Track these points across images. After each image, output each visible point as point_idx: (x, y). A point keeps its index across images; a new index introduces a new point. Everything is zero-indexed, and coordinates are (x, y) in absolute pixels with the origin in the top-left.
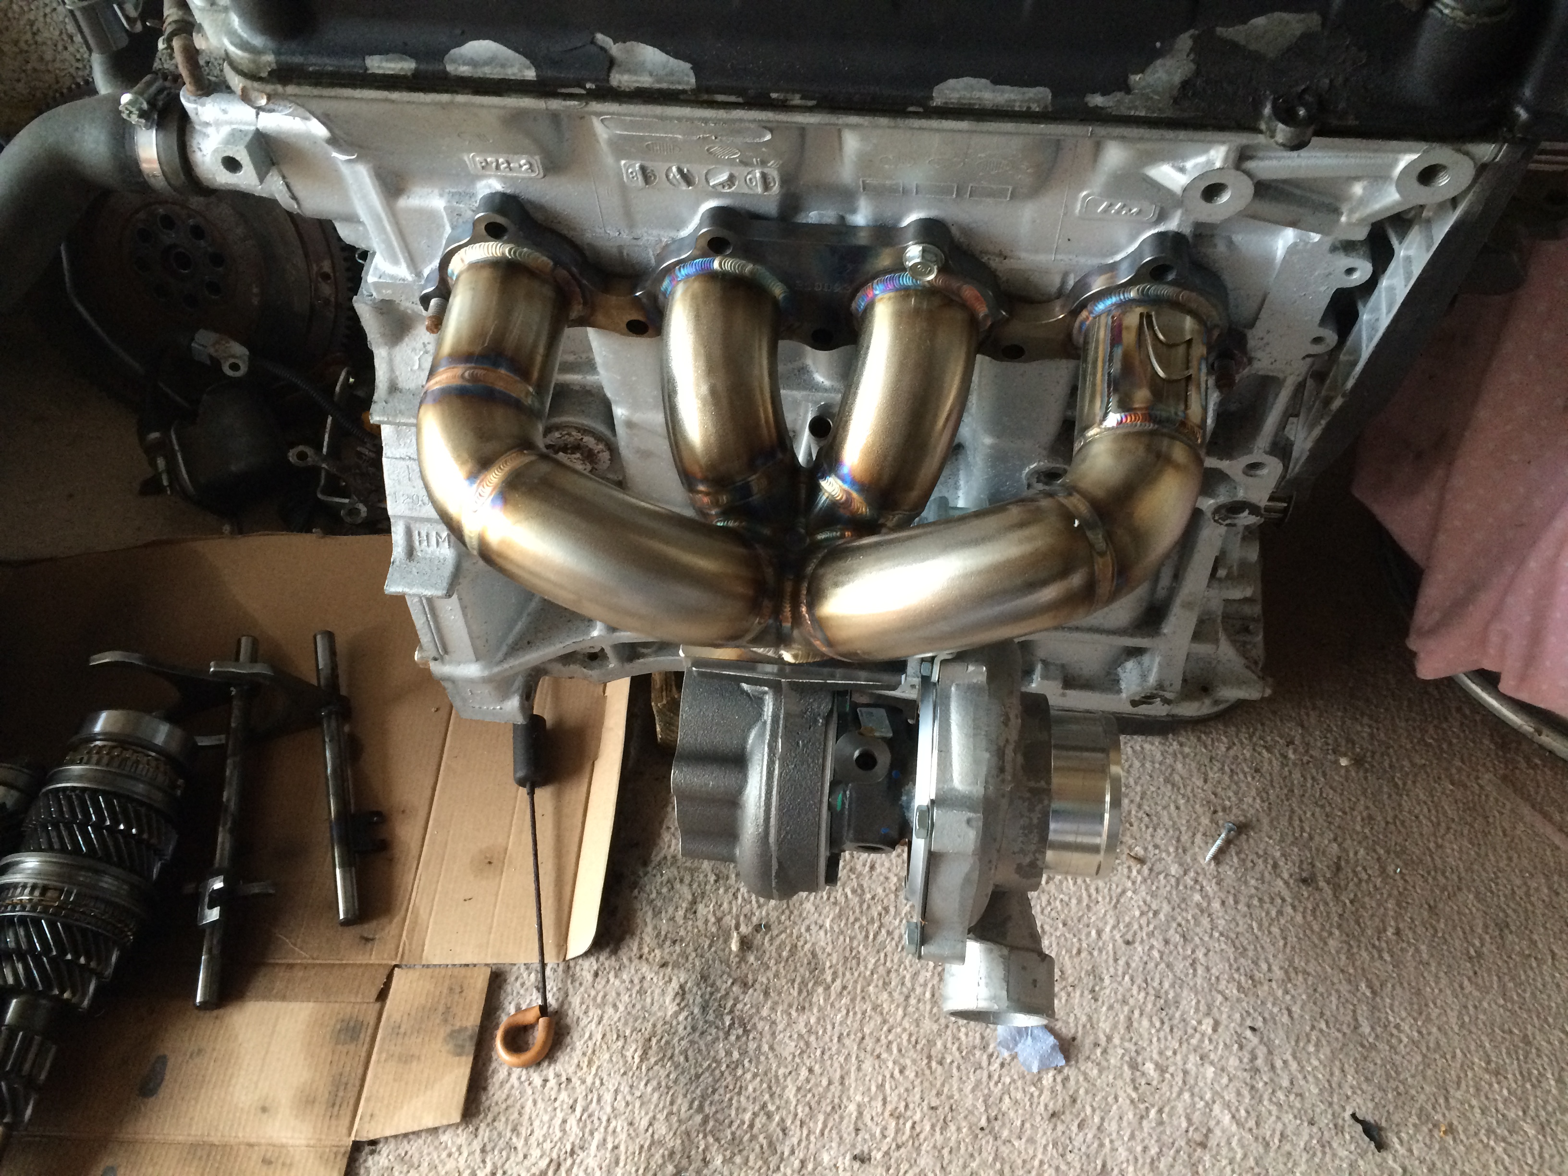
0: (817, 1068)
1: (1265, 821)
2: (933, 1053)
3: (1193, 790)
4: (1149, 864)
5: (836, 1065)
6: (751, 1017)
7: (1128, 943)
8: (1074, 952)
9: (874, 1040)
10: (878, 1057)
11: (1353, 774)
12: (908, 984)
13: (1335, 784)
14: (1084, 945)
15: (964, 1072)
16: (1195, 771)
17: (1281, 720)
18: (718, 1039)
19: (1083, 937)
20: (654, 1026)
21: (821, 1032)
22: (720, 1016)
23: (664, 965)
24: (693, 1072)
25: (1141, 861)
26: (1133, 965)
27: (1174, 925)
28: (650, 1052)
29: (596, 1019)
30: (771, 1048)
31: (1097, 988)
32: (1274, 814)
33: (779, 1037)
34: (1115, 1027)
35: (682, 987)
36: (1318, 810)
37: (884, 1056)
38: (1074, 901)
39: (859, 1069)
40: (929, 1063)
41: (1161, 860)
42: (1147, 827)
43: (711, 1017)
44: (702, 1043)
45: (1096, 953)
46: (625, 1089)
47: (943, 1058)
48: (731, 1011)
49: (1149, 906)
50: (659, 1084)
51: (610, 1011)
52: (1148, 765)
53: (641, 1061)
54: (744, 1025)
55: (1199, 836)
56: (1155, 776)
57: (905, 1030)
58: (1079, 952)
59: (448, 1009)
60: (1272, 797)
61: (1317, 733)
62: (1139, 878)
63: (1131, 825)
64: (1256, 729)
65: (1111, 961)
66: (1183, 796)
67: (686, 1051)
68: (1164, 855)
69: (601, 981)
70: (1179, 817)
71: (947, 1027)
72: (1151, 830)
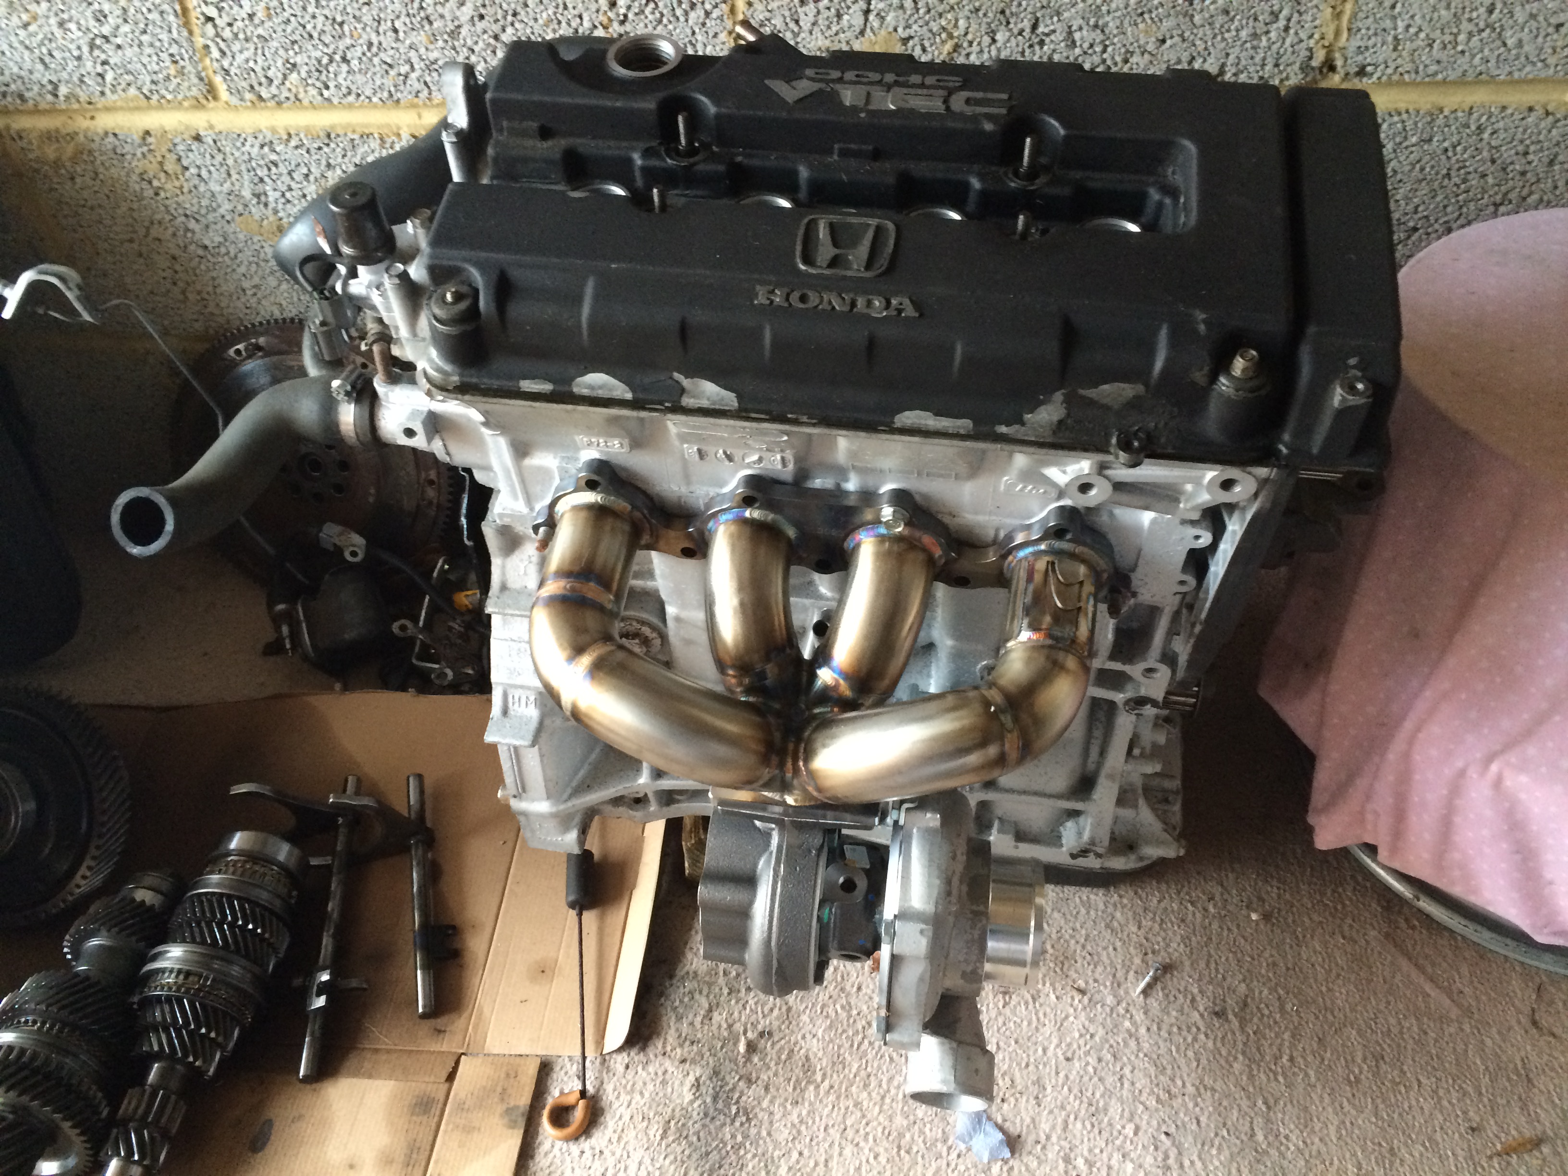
0: (806, 1153)
1: (1187, 963)
2: (902, 1143)
3: (1128, 935)
4: (1089, 995)
5: (822, 1150)
6: (753, 1108)
7: (1068, 1059)
8: (1023, 1065)
9: (853, 1131)
10: (857, 1145)
11: (1262, 926)
12: (885, 1086)
13: (1246, 934)
14: (1032, 1060)
15: (927, 1160)
16: (1131, 918)
17: (1205, 880)
18: (724, 1124)
19: (1031, 1053)
20: (673, 1111)
21: (810, 1123)
22: (728, 1105)
23: (683, 1061)
24: (703, 1149)
25: (1082, 992)
26: (1071, 1077)
27: (1107, 1046)
28: (669, 1132)
29: (626, 1104)
30: (769, 1134)
31: (1040, 1096)
32: (1194, 957)
33: (776, 1125)
34: (1053, 1127)
35: (697, 1080)
36: (1231, 955)
37: (862, 1144)
38: (1025, 1023)
39: (840, 1154)
40: (899, 1151)
41: (1099, 991)
42: (1089, 964)
43: (720, 1105)
44: (712, 1127)
45: (1041, 1067)
46: (647, 1161)
47: (911, 1148)
48: (737, 1102)
49: (1088, 1031)
50: (676, 1158)
51: (637, 1097)
52: (1092, 913)
53: (662, 1139)
54: (747, 1114)
55: (1132, 973)
56: (1098, 921)
57: (880, 1124)
58: (1027, 1065)
59: (504, 1090)
60: (1194, 944)
61: (1234, 891)
62: (1080, 1006)
63: (1076, 962)
64: (1183, 886)
65: (1053, 1073)
66: (1120, 940)
67: (699, 1132)
68: (1102, 988)
69: (631, 1072)
70: (1116, 956)
71: (915, 1123)
72: (1092, 966)
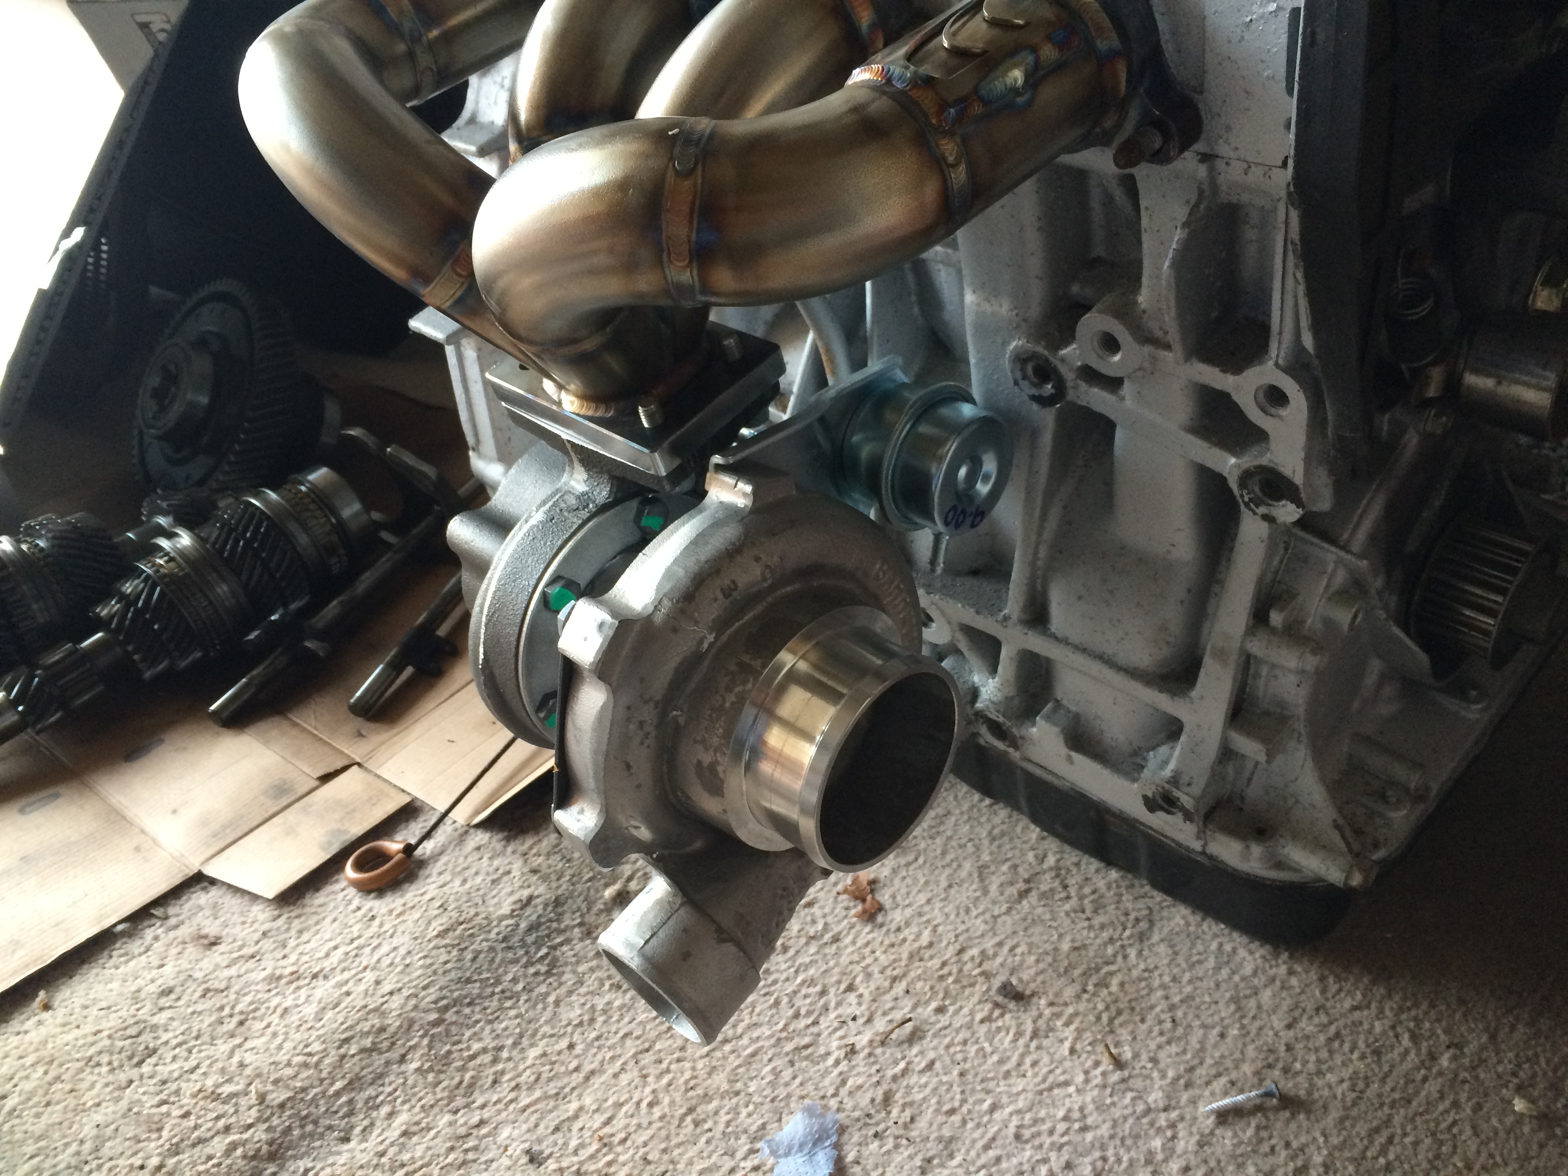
0: (578, 1049)
1: (1334, 1114)
2: (699, 1110)
3: (1261, 1028)
4: (1126, 1073)
5: (599, 1057)
6: (566, 964)
7: (1018, 1137)
9: (653, 1058)
10: (645, 1076)
13: (1484, 1126)
15: (712, 1147)
16: (1285, 1008)
17: (1465, 1015)
18: (516, 961)
21: (614, 1019)
22: (538, 944)
25: (1118, 1063)
26: (1004, 1165)
27: (1097, 1154)
30: (557, 1003)
32: (1354, 1112)
33: (574, 998)
35: (530, 898)
36: (1428, 1141)
37: (650, 1079)
38: (995, 1058)
39: (616, 1076)
40: (686, 1115)
41: (1149, 1077)
42: (1161, 1034)
43: (530, 939)
44: (500, 956)
47: (704, 1121)
48: (554, 948)
49: (1084, 1117)
52: (1225, 972)
54: (553, 965)
55: (1223, 1080)
56: (1224, 986)
57: (694, 1069)
58: (952, 1112)
60: (1369, 1093)
62: (1098, 1080)
63: (1143, 1020)
64: (1416, 1005)
66: (1243, 1027)
68: (1155, 1074)
70: (1215, 1046)
71: (737, 1093)
72: (1164, 1039)
